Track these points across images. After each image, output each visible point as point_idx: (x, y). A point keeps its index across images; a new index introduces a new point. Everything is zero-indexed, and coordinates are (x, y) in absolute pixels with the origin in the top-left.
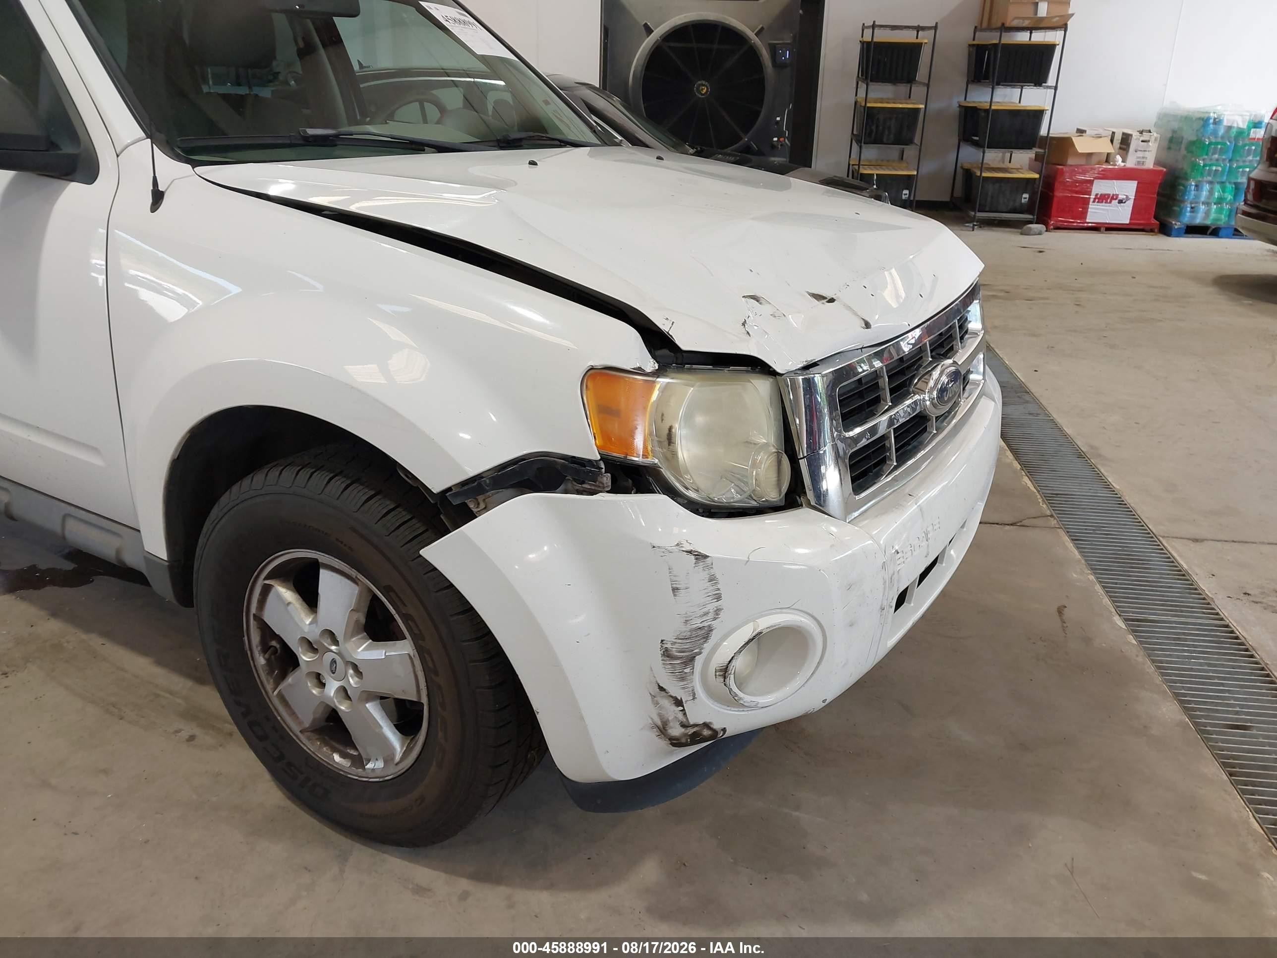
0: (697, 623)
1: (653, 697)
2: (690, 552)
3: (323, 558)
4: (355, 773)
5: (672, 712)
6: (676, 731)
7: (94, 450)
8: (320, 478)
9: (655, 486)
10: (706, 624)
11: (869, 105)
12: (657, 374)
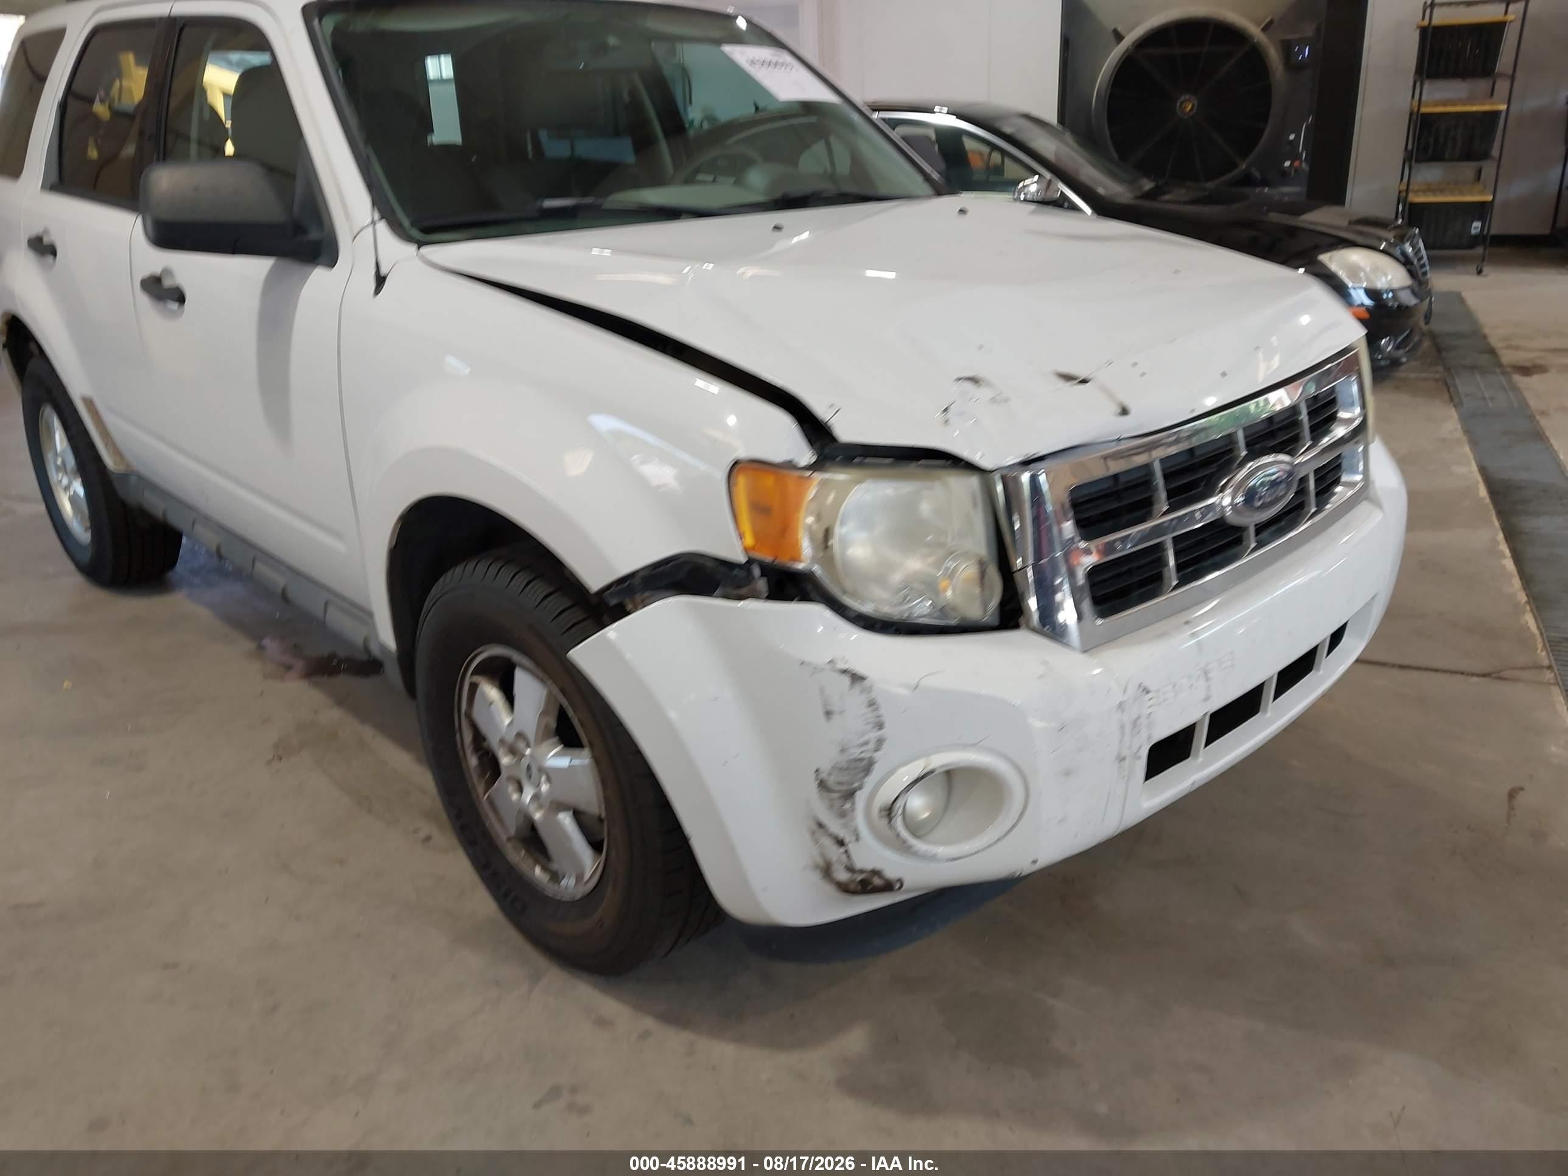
0: (856, 753)
1: (813, 833)
2: (844, 672)
3: (516, 656)
4: (551, 889)
5: (835, 853)
6: (843, 876)
7: (338, 535)
8: (506, 574)
9: (813, 595)
10: (867, 755)
11: (1424, 110)
12: (814, 467)
